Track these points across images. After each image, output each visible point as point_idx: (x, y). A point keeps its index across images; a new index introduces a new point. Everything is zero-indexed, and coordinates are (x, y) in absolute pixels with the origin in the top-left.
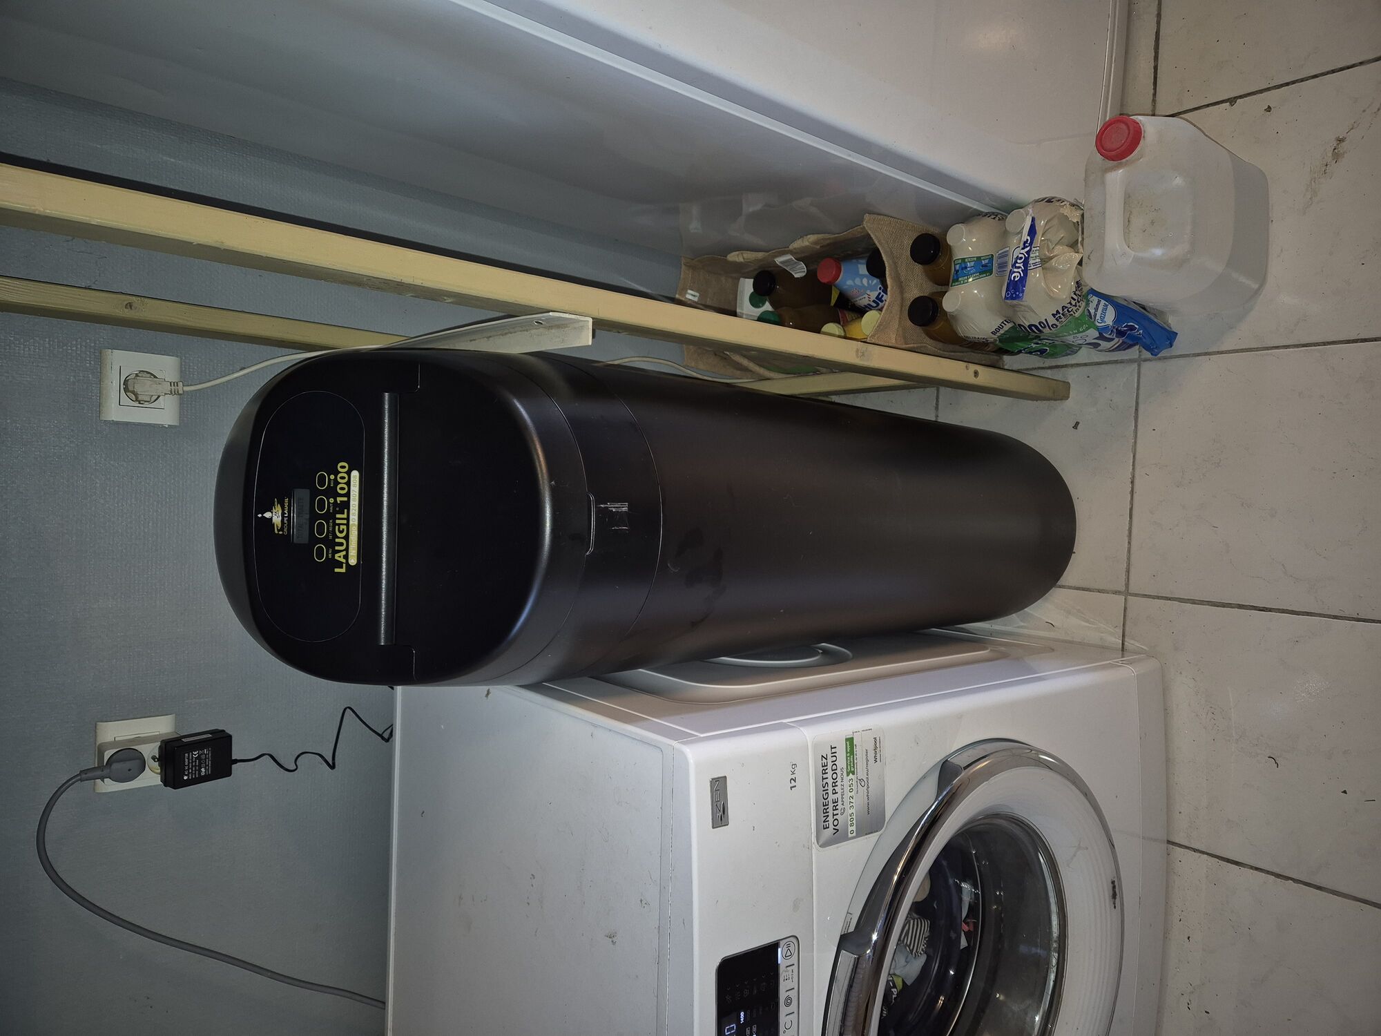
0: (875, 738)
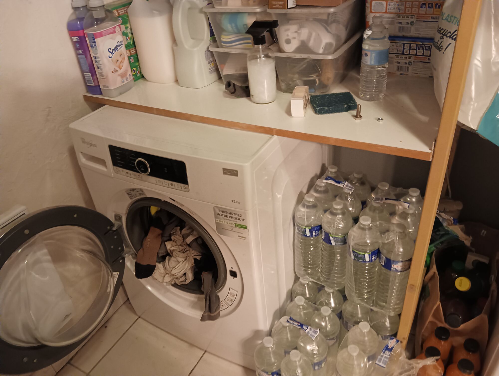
0: (246, 238)
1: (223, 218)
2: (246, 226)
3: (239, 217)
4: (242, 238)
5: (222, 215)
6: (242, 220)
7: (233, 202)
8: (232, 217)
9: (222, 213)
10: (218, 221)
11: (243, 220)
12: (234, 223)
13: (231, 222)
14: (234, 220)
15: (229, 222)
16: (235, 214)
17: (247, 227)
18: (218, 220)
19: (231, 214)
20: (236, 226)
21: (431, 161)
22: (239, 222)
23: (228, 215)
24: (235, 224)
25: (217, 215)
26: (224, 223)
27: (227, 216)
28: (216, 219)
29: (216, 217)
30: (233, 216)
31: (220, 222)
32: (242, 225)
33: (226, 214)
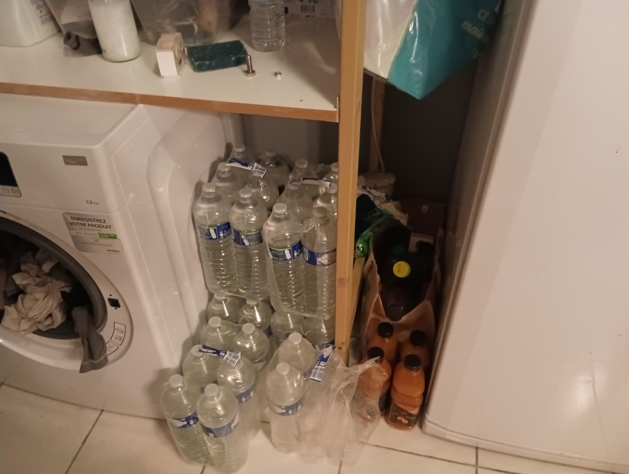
0: (119, 251)
1: (80, 228)
2: (115, 235)
3: (102, 224)
4: (113, 252)
5: (78, 224)
6: (107, 227)
7: (88, 203)
8: (93, 226)
9: (76, 221)
10: (74, 234)
11: (109, 227)
12: (97, 232)
13: (93, 232)
14: (95, 228)
15: (90, 232)
16: (96, 220)
17: (117, 235)
18: (74, 231)
19: (90, 220)
20: (102, 236)
21: (338, 123)
22: (104, 231)
23: (87, 223)
24: (99, 234)
25: (70, 225)
26: (82, 234)
27: (85, 225)
28: (71, 231)
29: (70, 229)
30: (94, 223)
31: (77, 235)
32: (109, 234)
33: (83, 222)
